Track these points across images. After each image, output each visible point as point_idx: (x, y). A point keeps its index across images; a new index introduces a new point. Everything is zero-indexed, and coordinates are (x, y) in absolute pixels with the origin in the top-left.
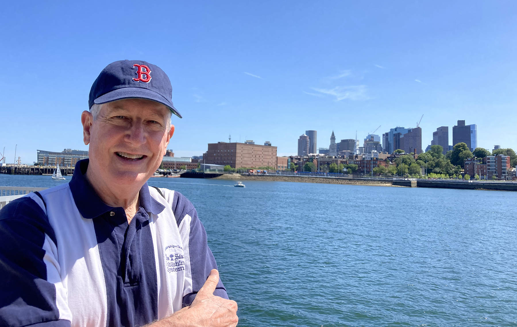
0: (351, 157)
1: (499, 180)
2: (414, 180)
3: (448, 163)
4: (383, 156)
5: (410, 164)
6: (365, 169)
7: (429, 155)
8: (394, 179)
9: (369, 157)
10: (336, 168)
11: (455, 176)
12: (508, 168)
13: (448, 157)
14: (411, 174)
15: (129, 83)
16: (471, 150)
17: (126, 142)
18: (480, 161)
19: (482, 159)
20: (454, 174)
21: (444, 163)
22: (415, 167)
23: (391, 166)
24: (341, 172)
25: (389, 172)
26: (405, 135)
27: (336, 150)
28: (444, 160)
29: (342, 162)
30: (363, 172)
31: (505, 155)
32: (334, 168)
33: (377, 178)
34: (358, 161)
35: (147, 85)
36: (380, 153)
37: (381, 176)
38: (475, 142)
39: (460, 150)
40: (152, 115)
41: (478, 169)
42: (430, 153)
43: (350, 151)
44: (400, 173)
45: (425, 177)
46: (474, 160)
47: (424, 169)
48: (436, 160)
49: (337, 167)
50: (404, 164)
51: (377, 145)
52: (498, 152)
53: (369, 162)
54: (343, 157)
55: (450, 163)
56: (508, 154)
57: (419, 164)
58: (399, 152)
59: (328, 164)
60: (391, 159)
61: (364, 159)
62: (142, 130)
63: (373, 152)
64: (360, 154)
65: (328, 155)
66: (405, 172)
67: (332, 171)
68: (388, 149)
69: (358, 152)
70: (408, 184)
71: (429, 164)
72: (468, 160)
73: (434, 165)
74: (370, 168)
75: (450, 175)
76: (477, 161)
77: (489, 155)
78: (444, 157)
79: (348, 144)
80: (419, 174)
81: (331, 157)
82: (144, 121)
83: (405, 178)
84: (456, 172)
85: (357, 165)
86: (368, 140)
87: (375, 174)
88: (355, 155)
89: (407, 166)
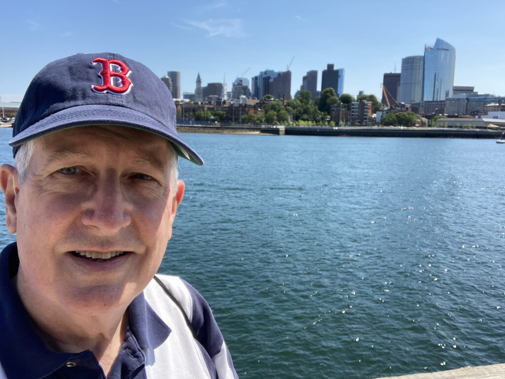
0: (219, 102)
1: (360, 126)
2: (282, 128)
3: (315, 109)
4: (252, 102)
5: (278, 111)
6: (233, 117)
7: (298, 101)
8: (263, 126)
9: (238, 102)
10: (203, 116)
11: (321, 123)
12: (369, 114)
13: (316, 103)
14: (279, 121)
15: (84, 96)
16: (338, 95)
17: (86, 227)
18: (345, 107)
19: (346, 105)
20: (321, 122)
21: (312, 110)
22: (284, 114)
23: (260, 113)
24: (207, 119)
25: (258, 119)
26: (275, 79)
27: (202, 95)
28: (312, 106)
29: (209, 109)
30: (231, 119)
31: (368, 101)
32: (201, 115)
33: (246, 126)
34: (226, 107)
35: (124, 98)
36: (248, 98)
37: (249, 123)
38: (342, 87)
39: (328, 95)
40: (139, 161)
41: (343, 115)
42: (299, 99)
43: (217, 96)
44: (269, 121)
45: (293, 124)
46: (340, 107)
47: (292, 116)
48: (305, 107)
49: (204, 114)
50: (272, 111)
51: (245, 90)
52: (362, 98)
53: (237, 109)
54: (210, 103)
55: (317, 109)
56: (371, 100)
57: (287, 110)
58: (269, 98)
59: (194, 111)
60: (260, 105)
61: (232, 105)
62: (119, 197)
63: (242, 98)
64: (228, 100)
65: (194, 100)
66: (273, 119)
67: (198, 119)
68: (256, 94)
69: (226, 98)
70: (276, 132)
71: (297, 111)
72: (334, 107)
73: (302, 112)
74: (238, 115)
75: (316, 122)
76: (342, 108)
77: (354, 101)
78: (312, 103)
79: (215, 89)
80: (287, 121)
81: (197, 103)
82: (123, 175)
83: (273, 125)
84: (323, 119)
85: (225, 112)
86: (236, 84)
87: (244, 121)
88: (223, 100)
89: (275, 113)
